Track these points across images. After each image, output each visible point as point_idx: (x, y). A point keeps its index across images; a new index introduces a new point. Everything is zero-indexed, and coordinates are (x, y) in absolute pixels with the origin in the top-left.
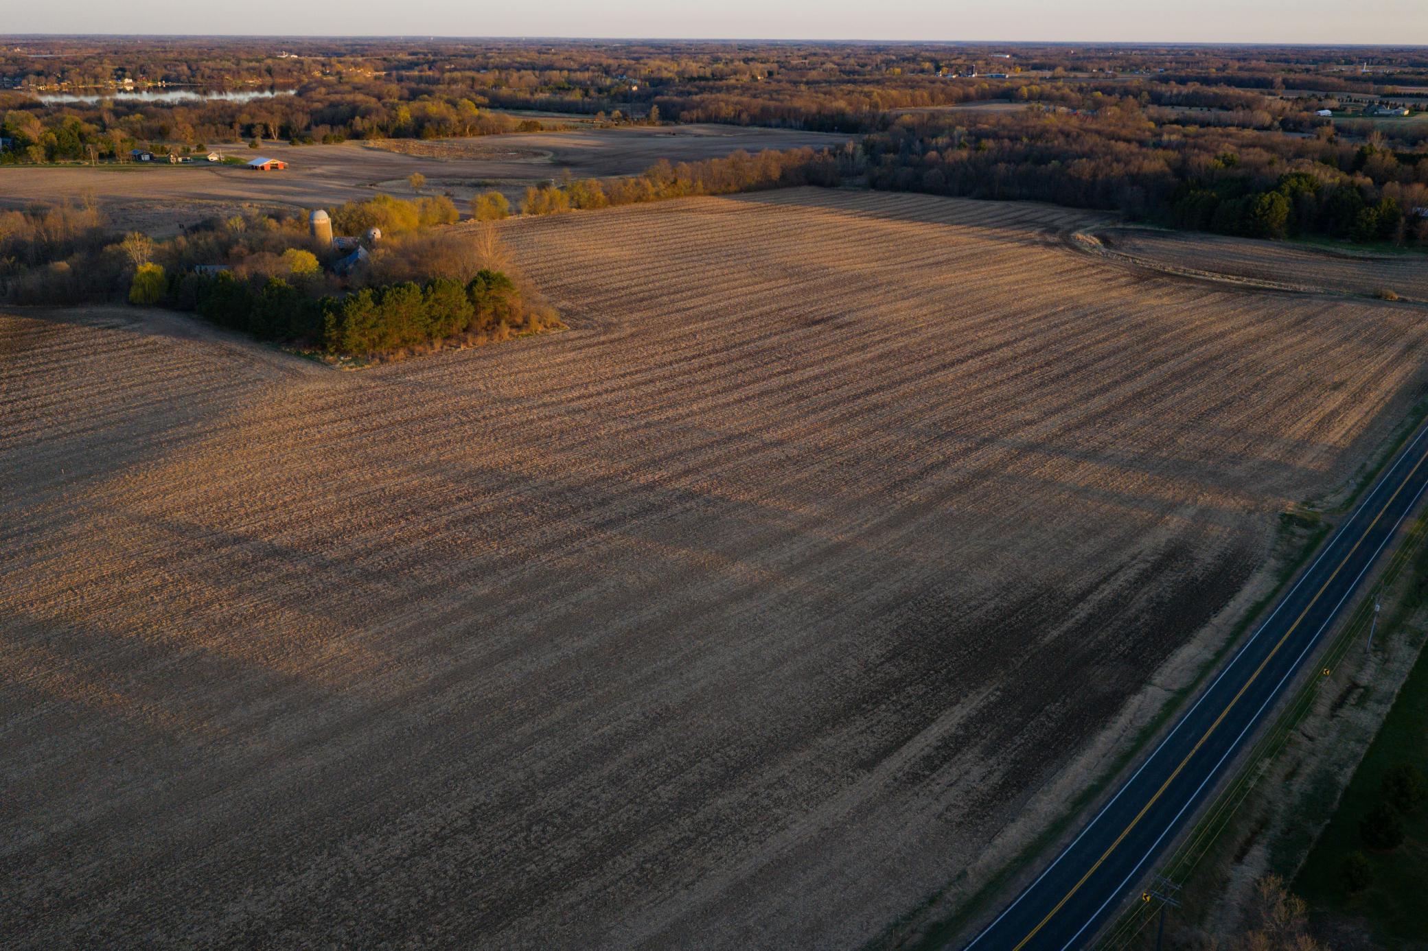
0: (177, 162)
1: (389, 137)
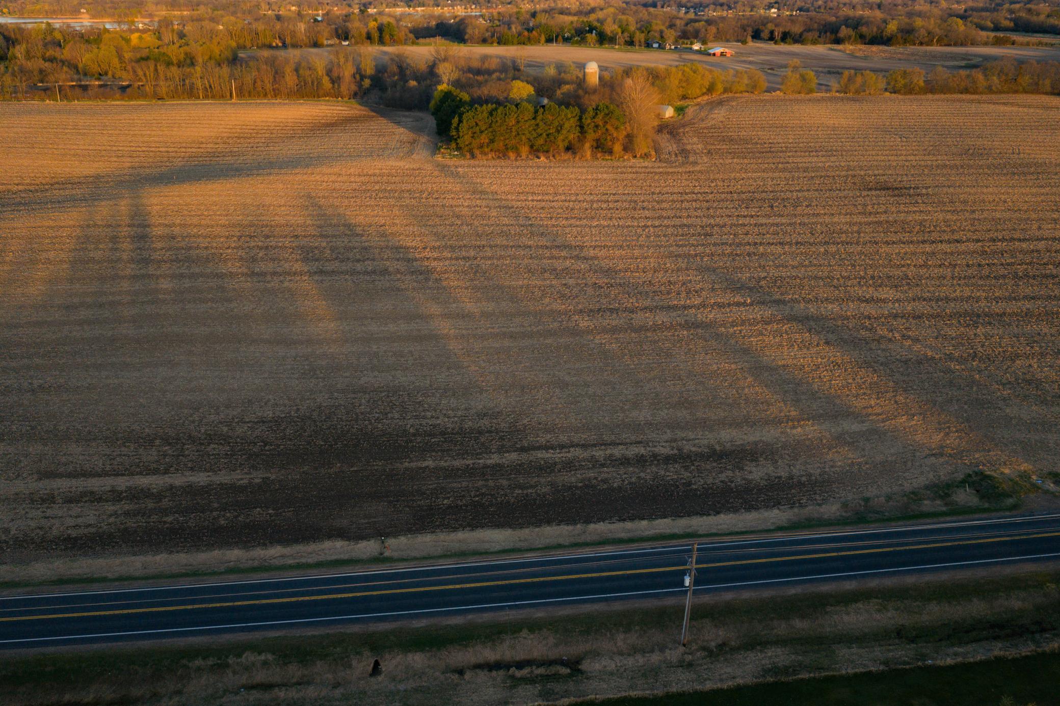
0: (670, 49)
1: (865, 44)
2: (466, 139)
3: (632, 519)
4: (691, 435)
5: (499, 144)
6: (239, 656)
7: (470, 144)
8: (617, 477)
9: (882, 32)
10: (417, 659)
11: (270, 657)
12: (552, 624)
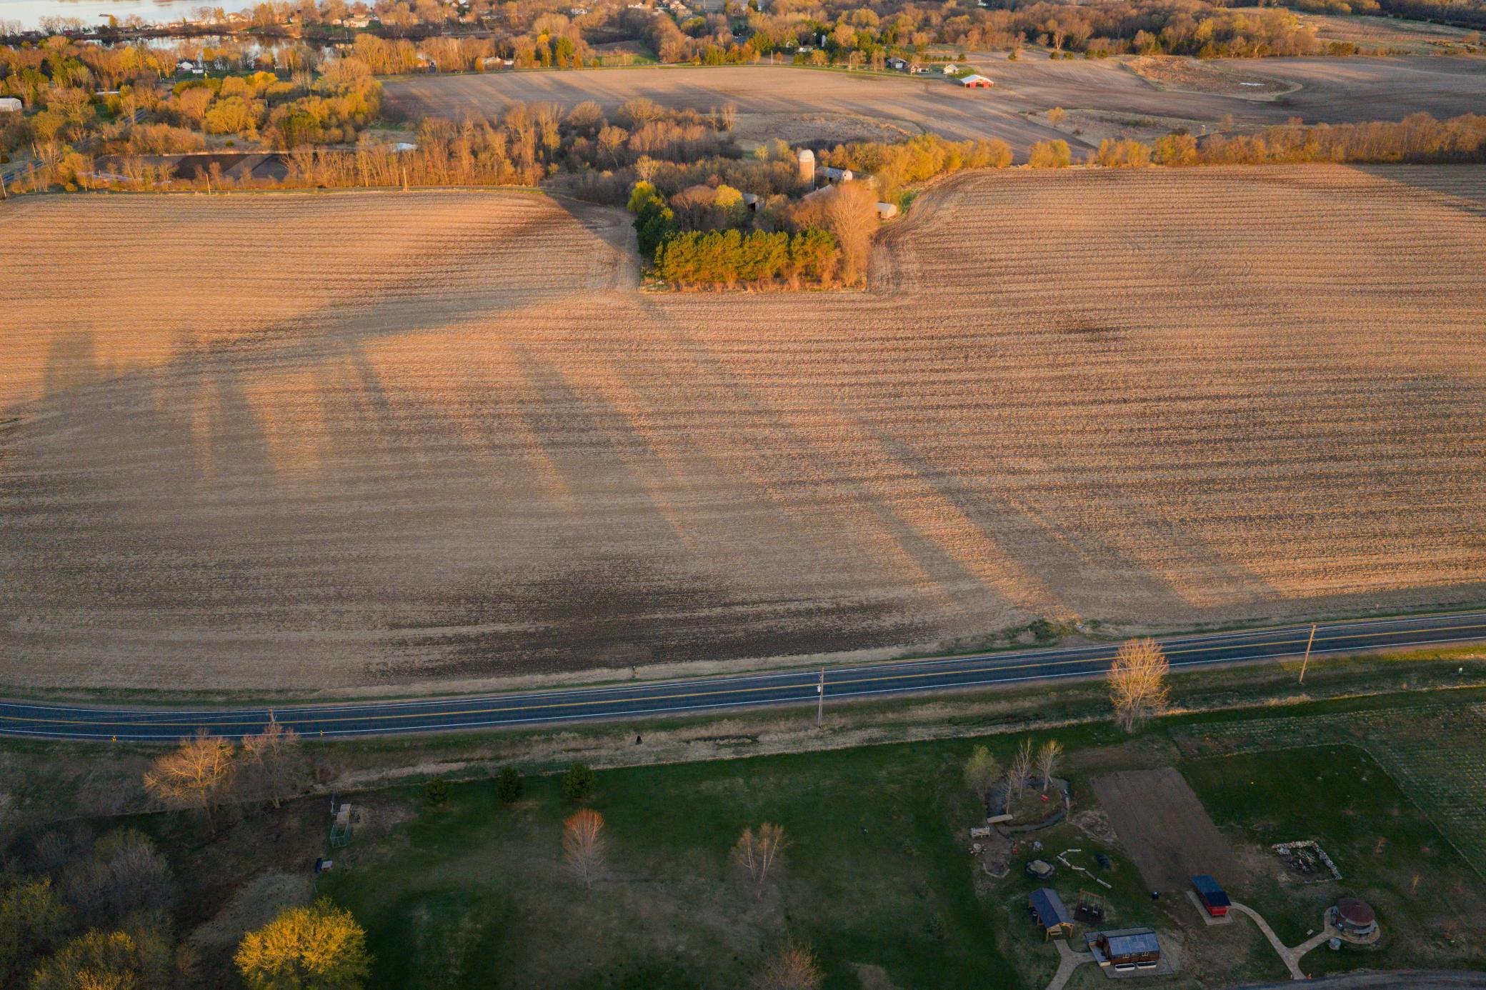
0: (916, 73)
2: (671, 267)
3: (798, 654)
4: (848, 593)
5: (705, 274)
6: (559, 734)
7: (675, 273)
8: (791, 625)
9: (1193, 35)
10: (663, 735)
11: (576, 735)
12: (742, 717)
